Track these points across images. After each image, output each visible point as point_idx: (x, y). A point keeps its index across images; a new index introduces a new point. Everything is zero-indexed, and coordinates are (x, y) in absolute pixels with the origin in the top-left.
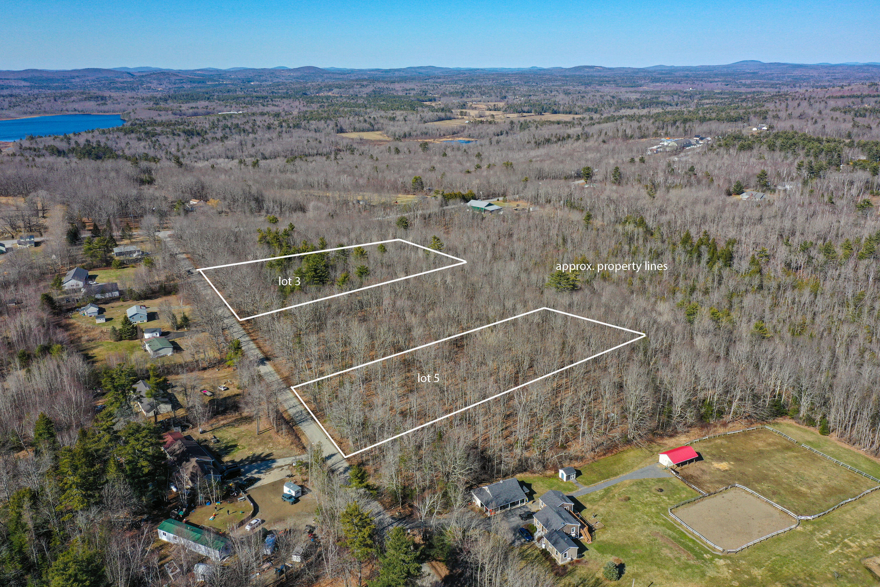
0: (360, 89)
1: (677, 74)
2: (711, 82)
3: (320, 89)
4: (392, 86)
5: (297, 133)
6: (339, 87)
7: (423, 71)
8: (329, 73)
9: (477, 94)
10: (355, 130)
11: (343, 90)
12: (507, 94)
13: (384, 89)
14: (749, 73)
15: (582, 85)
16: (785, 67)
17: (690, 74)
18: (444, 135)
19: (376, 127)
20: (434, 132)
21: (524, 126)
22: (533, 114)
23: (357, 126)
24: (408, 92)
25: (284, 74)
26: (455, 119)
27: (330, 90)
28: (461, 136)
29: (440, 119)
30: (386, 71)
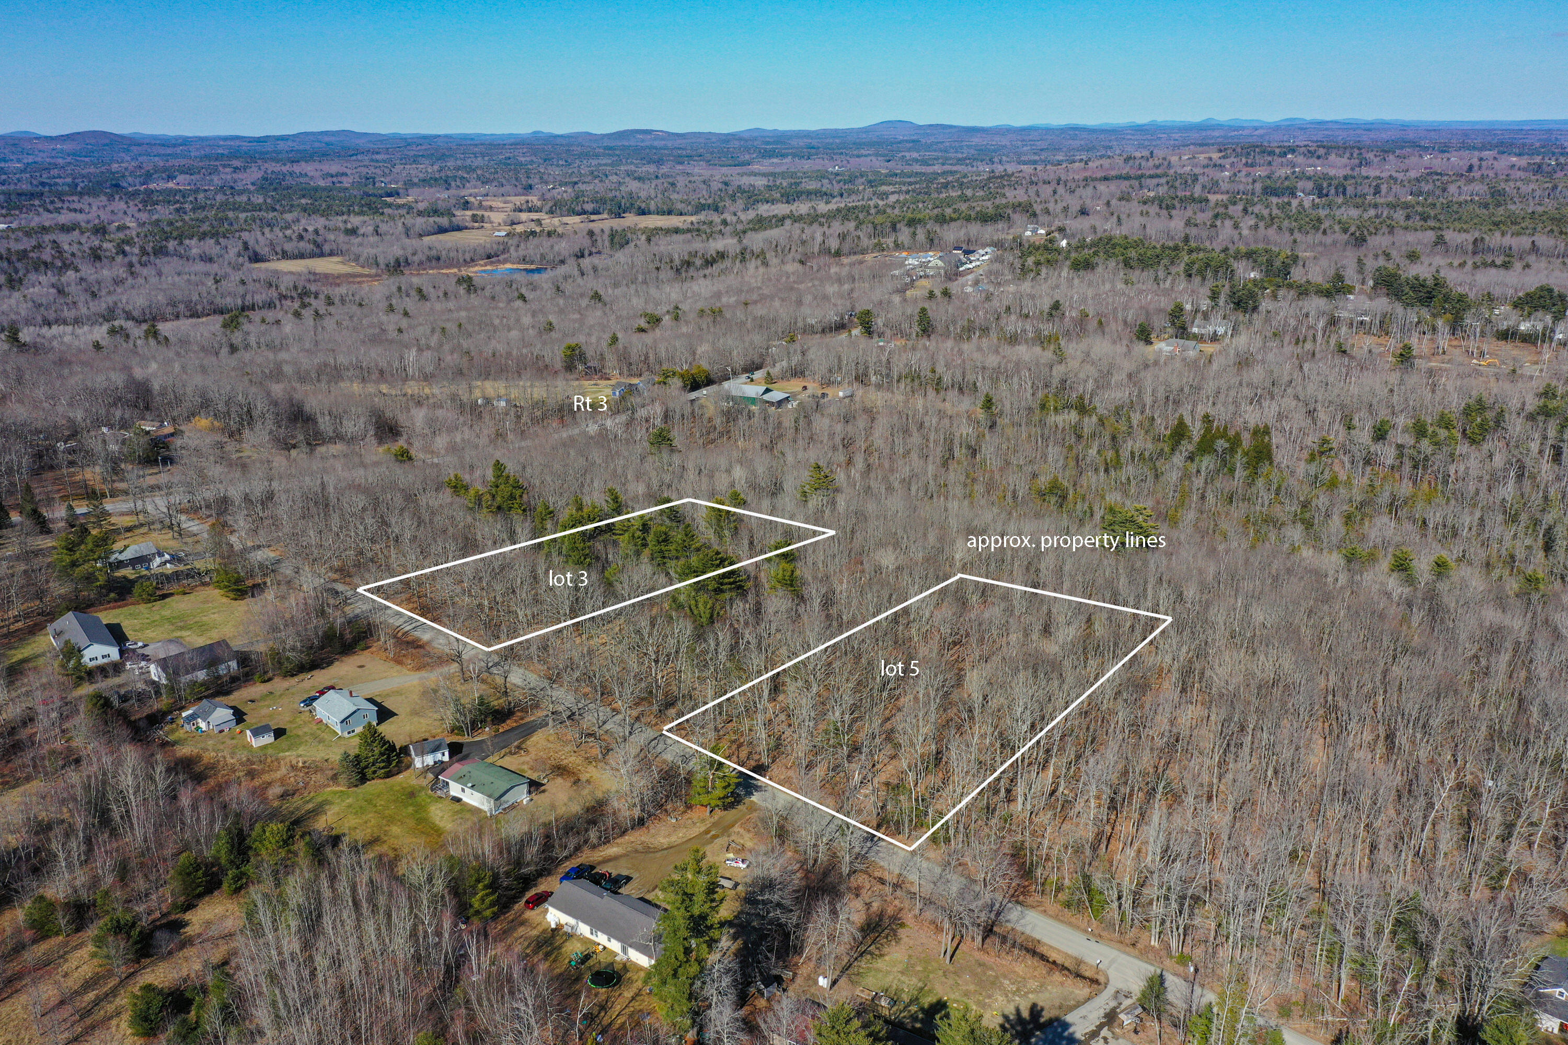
0: (235, 176)
1: (794, 143)
2: (858, 156)
3: (148, 177)
4: (297, 169)
5: (169, 265)
6: (188, 171)
7: (332, 139)
8: (140, 145)
9: (473, 182)
10: (285, 255)
11: (198, 177)
12: (530, 182)
13: (284, 175)
14: (906, 141)
15: (649, 163)
16: (953, 130)
17: (815, 142)
18: (472, 260)
19: (327, 248)
20: (451, 255)
21: (619, 240)
22: (605, 216)
23: (288, 247)
24: (335, 179)
25: (40, 146)
26: (466, 228)
27: (170, 178)
28: (505, 261)
29: (442, 230)
30: (259, 140)
